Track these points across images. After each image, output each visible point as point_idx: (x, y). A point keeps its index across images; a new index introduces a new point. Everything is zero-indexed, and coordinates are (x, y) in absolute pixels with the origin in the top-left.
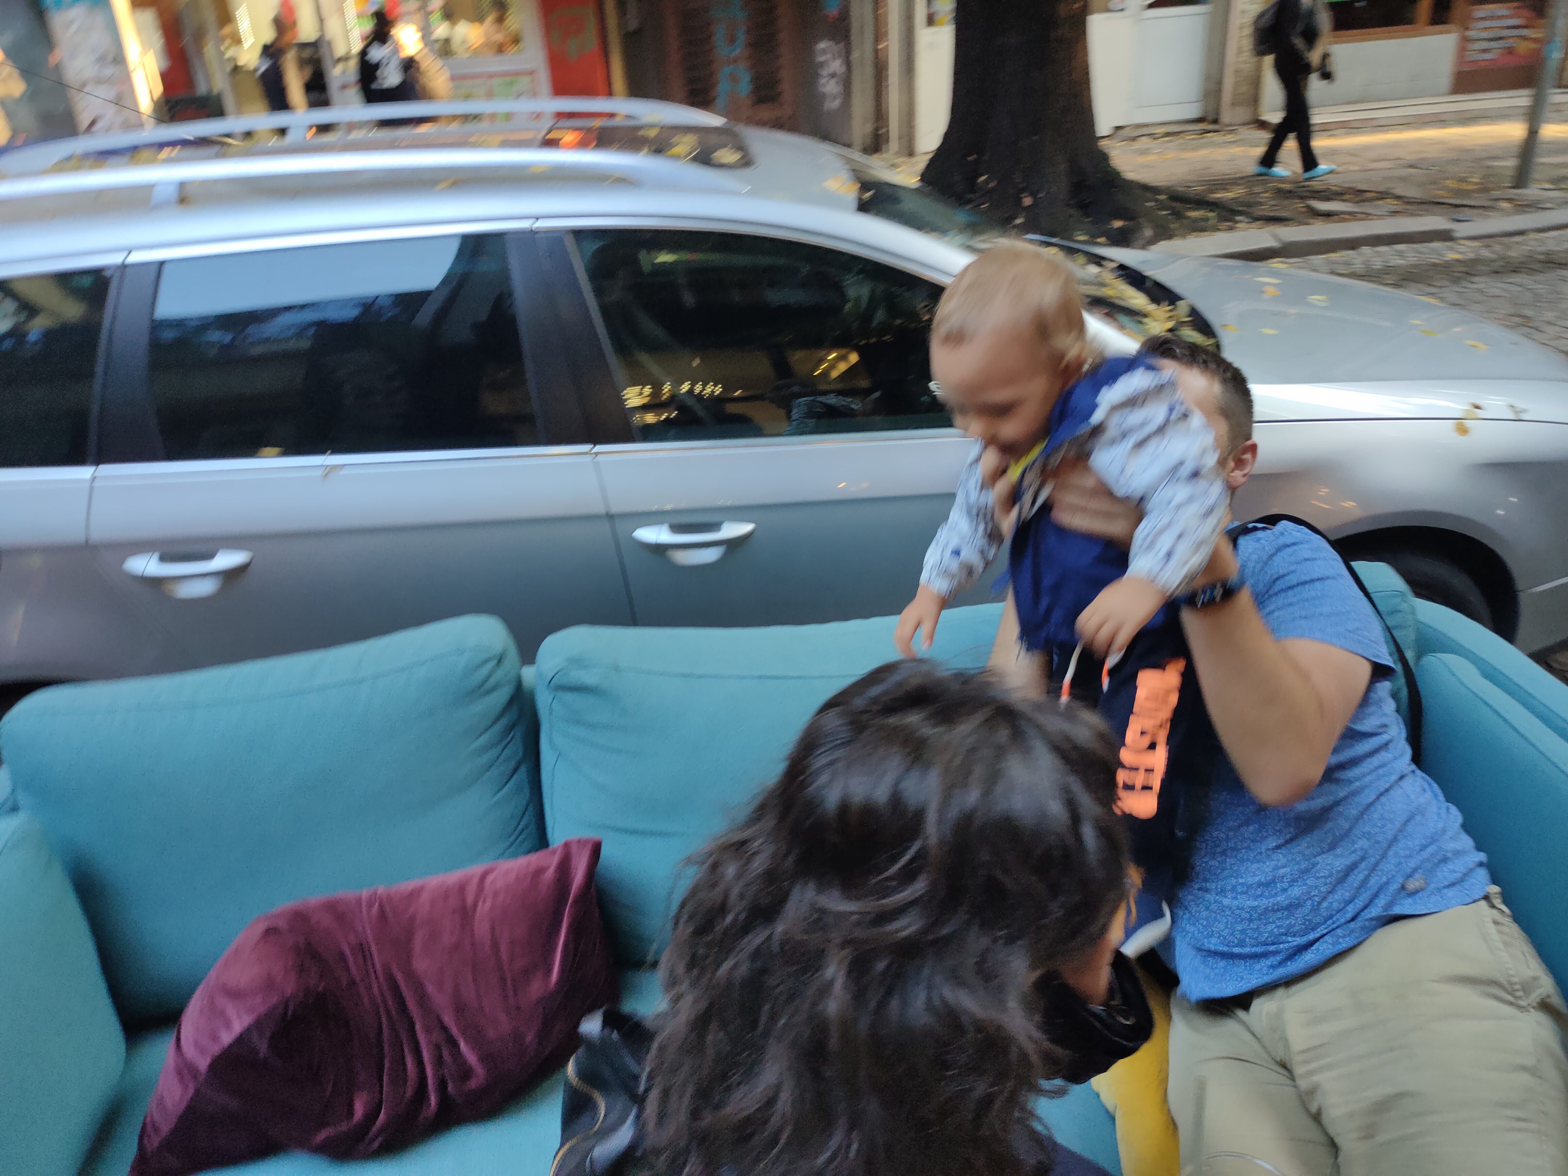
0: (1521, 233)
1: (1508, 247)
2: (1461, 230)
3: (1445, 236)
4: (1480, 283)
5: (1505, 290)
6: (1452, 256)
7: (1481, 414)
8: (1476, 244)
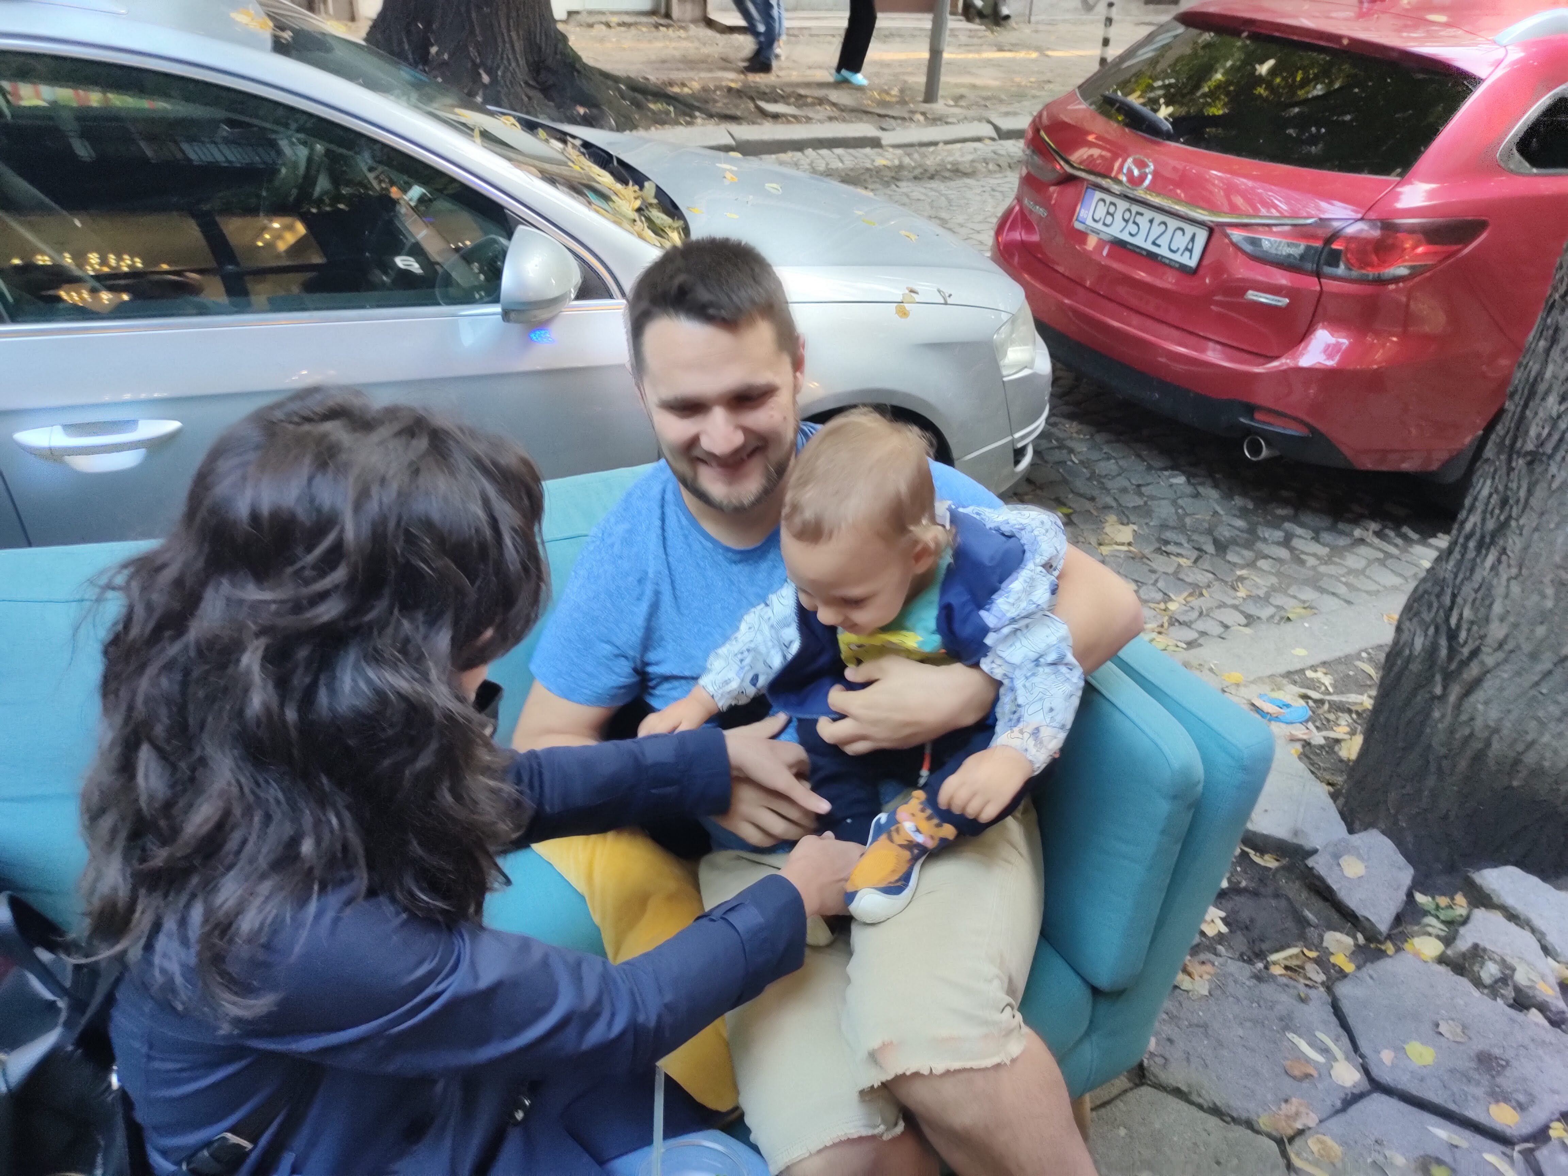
0: (935, 144)
1: (924, 156)
2: (887, 138)
3: (875, 143)
4: (905, 187)
5: (925, 195)
6: (880, 162)
7: (917, 298)
8: (899, 152)
